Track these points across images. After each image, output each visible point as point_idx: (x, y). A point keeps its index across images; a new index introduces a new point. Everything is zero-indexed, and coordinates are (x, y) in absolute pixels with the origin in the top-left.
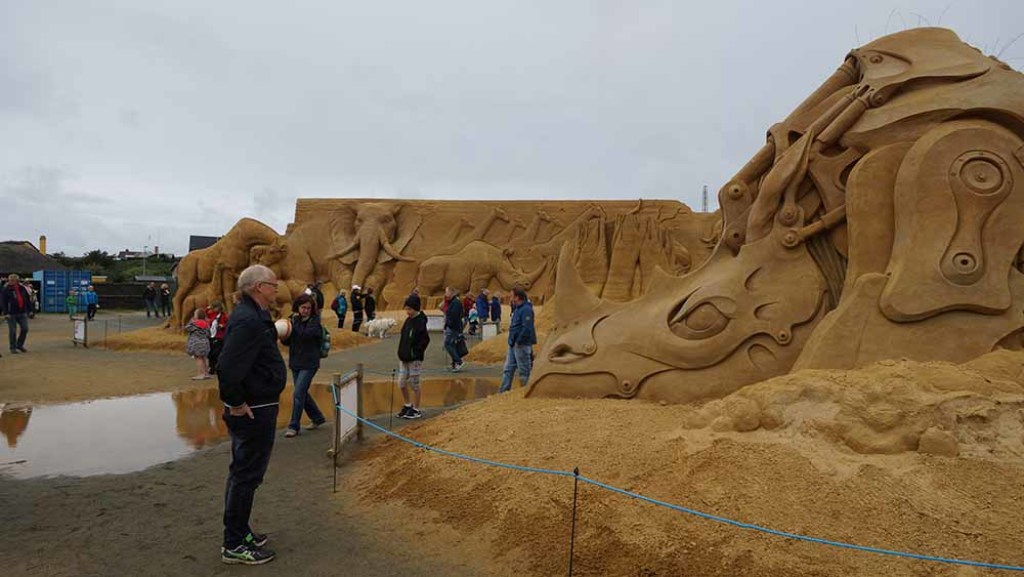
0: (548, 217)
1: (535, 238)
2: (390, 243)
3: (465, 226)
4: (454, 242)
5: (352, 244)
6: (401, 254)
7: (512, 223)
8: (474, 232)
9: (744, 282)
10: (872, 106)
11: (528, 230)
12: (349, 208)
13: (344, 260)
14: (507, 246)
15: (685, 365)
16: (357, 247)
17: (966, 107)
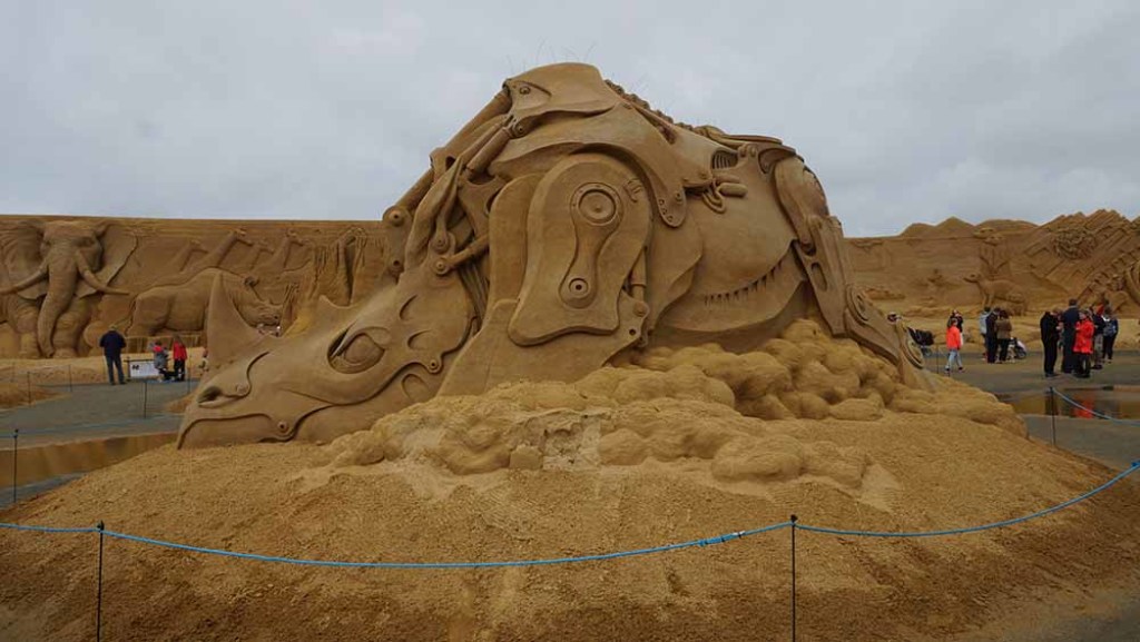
0: (300, 240)
1: (285, 264)
2: (94, 272)
3: (195, 251)
4: (182, 270)
5: (37, 274)
6: (110, 284)
7: (257, 247)
8: (207, 257)
9: (398, 311)
10: (515, 137)
11: (277, 255)
12: (32, 227)
13: (27, 294)
14: (250, 274)
15: (341, 401)
16: (45, 278)
17: (587, 142)
